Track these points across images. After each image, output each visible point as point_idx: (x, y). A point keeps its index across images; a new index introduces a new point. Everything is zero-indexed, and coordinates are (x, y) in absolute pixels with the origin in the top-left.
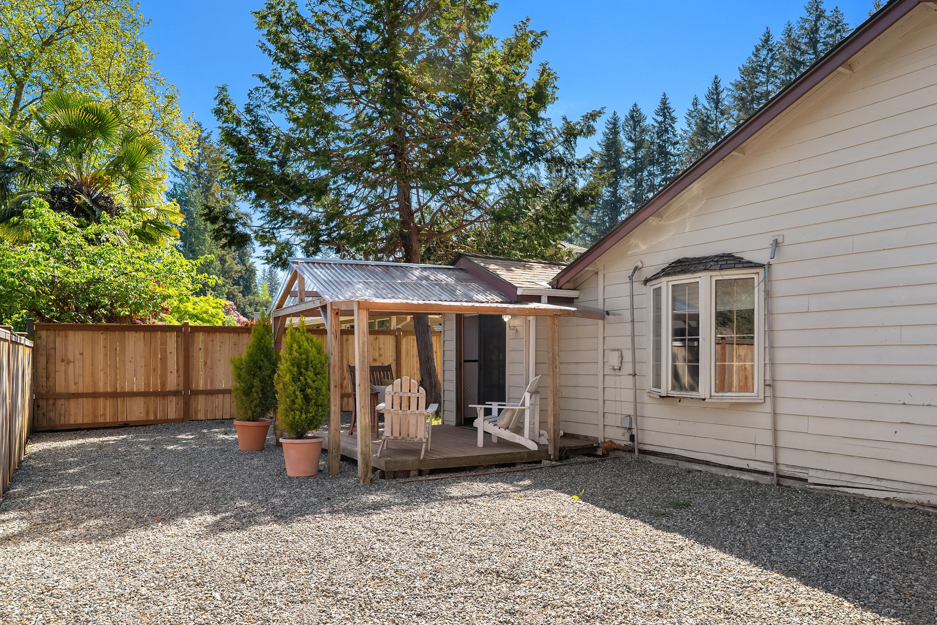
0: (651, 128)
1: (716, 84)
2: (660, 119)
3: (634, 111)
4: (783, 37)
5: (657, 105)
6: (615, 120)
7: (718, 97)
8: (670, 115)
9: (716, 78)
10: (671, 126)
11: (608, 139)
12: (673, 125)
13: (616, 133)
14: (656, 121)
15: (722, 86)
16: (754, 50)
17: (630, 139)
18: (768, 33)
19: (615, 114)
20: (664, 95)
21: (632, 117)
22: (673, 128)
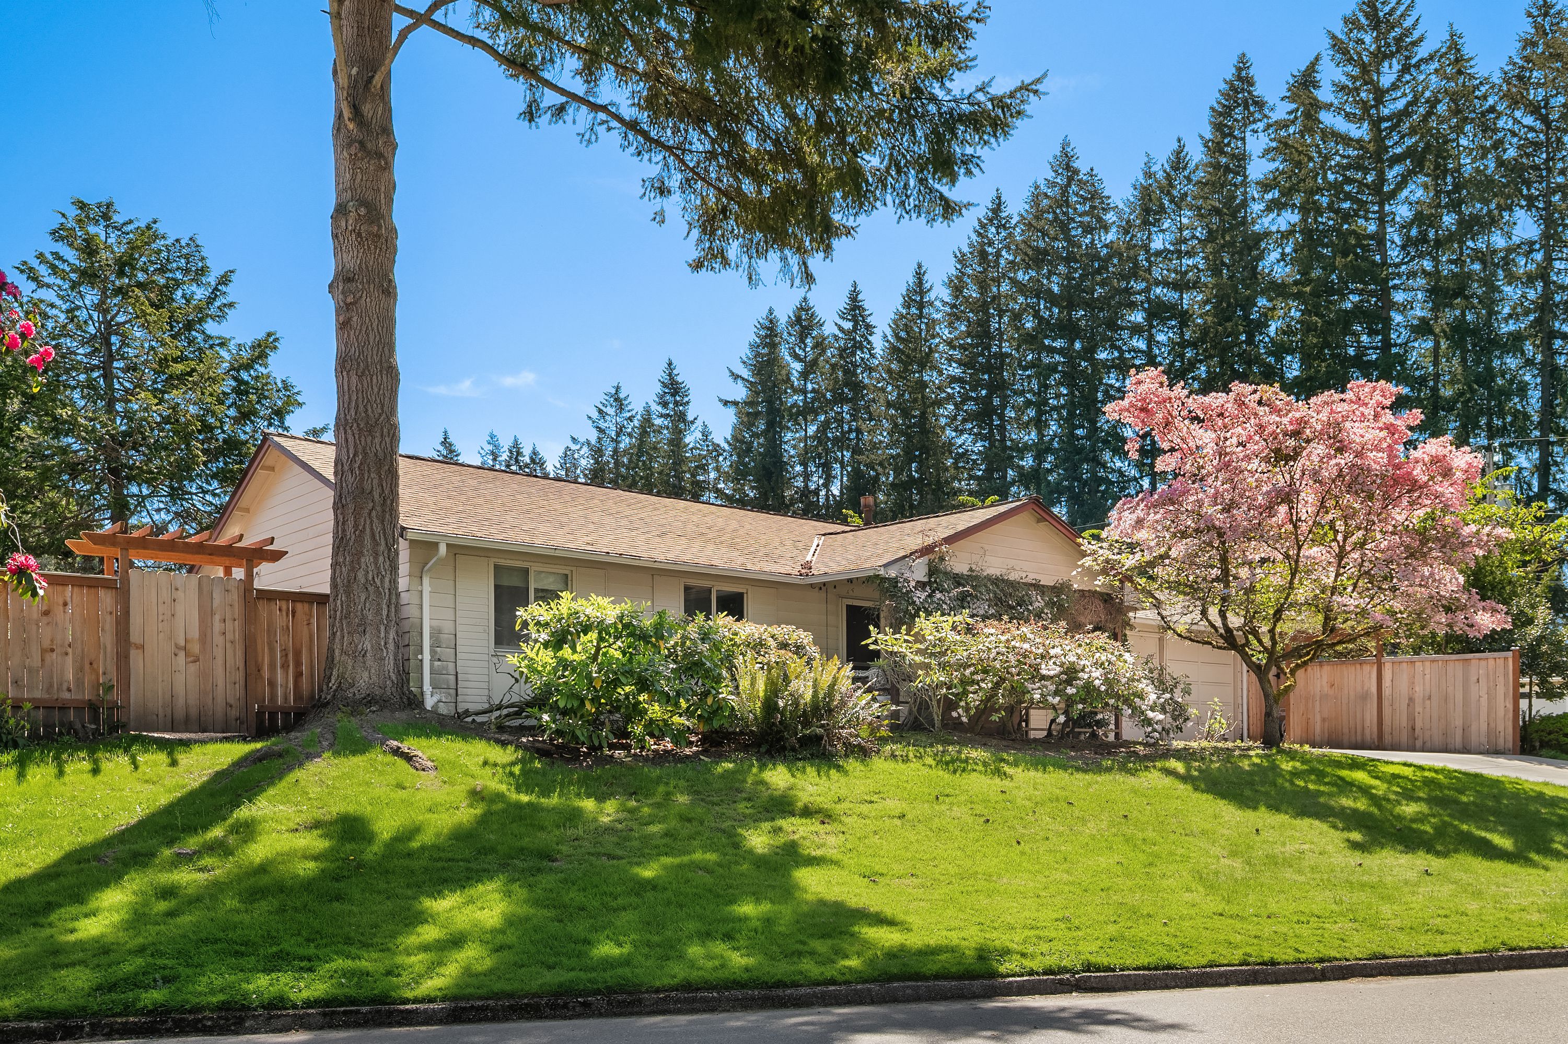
0: (831, 339)
1: (920, 275)
2: (848, 325)
3: (802, 309)
4: (1027, 207)
5: (842, 302)
6: (771, 321)
7: (922, 298)
8: (863, 321)
9: (920, 266)
10: (866, 339)
11: (758, 355)
12: (870, 338)
13: (773, 346)
14: (840, 328)
15: (929, 280)
16: (976, 224)
17: (796, 357)
18: (999, 198)
19: (771, 311)
20: (855, 285)
21: (799, 319)
22: (869, 342)
